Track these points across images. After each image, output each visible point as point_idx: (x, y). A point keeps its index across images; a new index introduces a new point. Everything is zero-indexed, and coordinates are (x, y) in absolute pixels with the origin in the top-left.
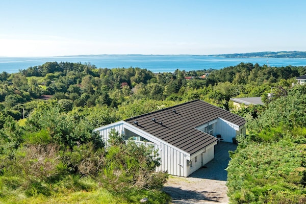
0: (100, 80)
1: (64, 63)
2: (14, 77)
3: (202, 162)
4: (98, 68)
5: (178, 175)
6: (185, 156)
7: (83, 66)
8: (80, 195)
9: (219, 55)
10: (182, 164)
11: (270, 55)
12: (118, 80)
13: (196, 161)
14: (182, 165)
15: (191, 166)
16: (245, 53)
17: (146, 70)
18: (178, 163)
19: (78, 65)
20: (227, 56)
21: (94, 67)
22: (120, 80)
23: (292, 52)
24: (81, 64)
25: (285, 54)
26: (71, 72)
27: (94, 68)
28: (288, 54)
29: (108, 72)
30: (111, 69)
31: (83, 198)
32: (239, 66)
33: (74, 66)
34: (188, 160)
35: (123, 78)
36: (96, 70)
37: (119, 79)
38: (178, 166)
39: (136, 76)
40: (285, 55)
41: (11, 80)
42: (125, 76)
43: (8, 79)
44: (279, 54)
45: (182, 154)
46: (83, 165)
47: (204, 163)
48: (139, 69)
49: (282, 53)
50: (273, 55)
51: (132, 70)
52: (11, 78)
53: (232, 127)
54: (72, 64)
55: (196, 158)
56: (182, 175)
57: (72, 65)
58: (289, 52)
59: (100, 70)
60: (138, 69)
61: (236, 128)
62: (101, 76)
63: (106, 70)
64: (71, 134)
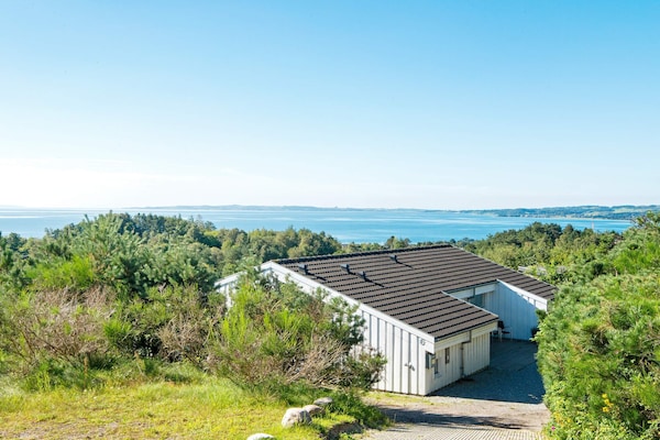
0: (221, 254)
1: (144, 217)
2: (33, 244)
3: (462, 368)
4: (219, 229)
5: (405, 390)
6: (423, 342)
7: (185, 224)
8: (157, 390)
9: (485, 211)
10: (414, 363)
11: (596, 213)
12: (262, 255)
13: (447, 362)
14: (415, 366)
15: (436, 372)
16: (541, 207)
17: (323, 234)
18: (405, 361)
19: (174, 221)
20: (503, 213)
21: (210, 226)
22: (266, 254)
23: (646, 207)
24: (180, 219)
25: (631, 211)
26: (160, 235)
27: (208, 228)
28: (637, 211)
29: (240, 237)
30: (247, 232)
31: (167, 394)
32: (530, 229)
33: (166, 224)
34: (428, 354)
35: (272, 249)
36: (215, 233)
37: (263, 251)
38: (405, 369)
39: (302, 246)
40: (630, 214)
41: (26, 252)
42: (277, 247)
43: (21, 249)
44: (617, 211)
45: (413, 339)
46: (170, 329)
47: (468, 371)
48: (308, 231)
49: (624, 210)
50: (604, 214)
51: (292, 234)
52: (27, 246)
53: (531, 302)
54: (162, 218)
55: (447, 350)
56: (414, 391)
57: (161, 221)
58: (640, 207)
59: (223, 232)
60: (305, 232)
61: (541, 304)
62: (224, 245)
63: (235, 234)
64: (146, 270)
